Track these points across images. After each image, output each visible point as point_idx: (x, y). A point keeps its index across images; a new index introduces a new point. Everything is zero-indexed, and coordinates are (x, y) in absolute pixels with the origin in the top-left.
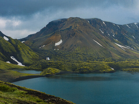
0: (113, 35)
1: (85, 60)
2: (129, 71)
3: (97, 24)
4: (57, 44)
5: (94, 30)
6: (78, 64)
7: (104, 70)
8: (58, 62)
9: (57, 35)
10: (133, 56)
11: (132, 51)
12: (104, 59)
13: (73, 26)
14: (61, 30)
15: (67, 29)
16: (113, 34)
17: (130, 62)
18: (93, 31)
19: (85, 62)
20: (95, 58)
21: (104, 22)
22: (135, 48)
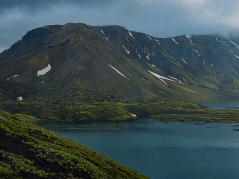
0: (147, 57)
1: (87, 100)
2: (162, 118)
3: (118, 37)
4: (41, 73)
5: (112, 48)
6: (71, 107)
7: (118, 117)
8: (36, 104)
9: (41, 56)
10: (180, 94)
11: (179, 86)
12: (123, 99)
13: (72, 40)
14: (49, 47)
15: (60, 44)
16: (147, 55)
17: (166, 103)
18: (110, 49)
19: (85, 104)
20: (106, 98)
21: (131, 32)
22: (185, 80)
